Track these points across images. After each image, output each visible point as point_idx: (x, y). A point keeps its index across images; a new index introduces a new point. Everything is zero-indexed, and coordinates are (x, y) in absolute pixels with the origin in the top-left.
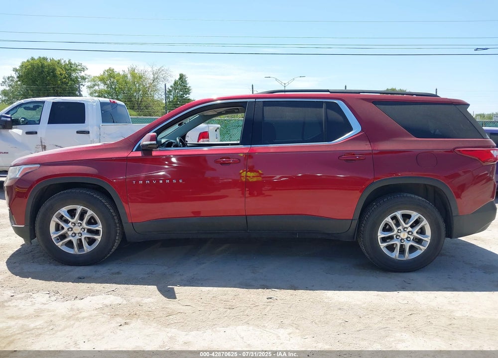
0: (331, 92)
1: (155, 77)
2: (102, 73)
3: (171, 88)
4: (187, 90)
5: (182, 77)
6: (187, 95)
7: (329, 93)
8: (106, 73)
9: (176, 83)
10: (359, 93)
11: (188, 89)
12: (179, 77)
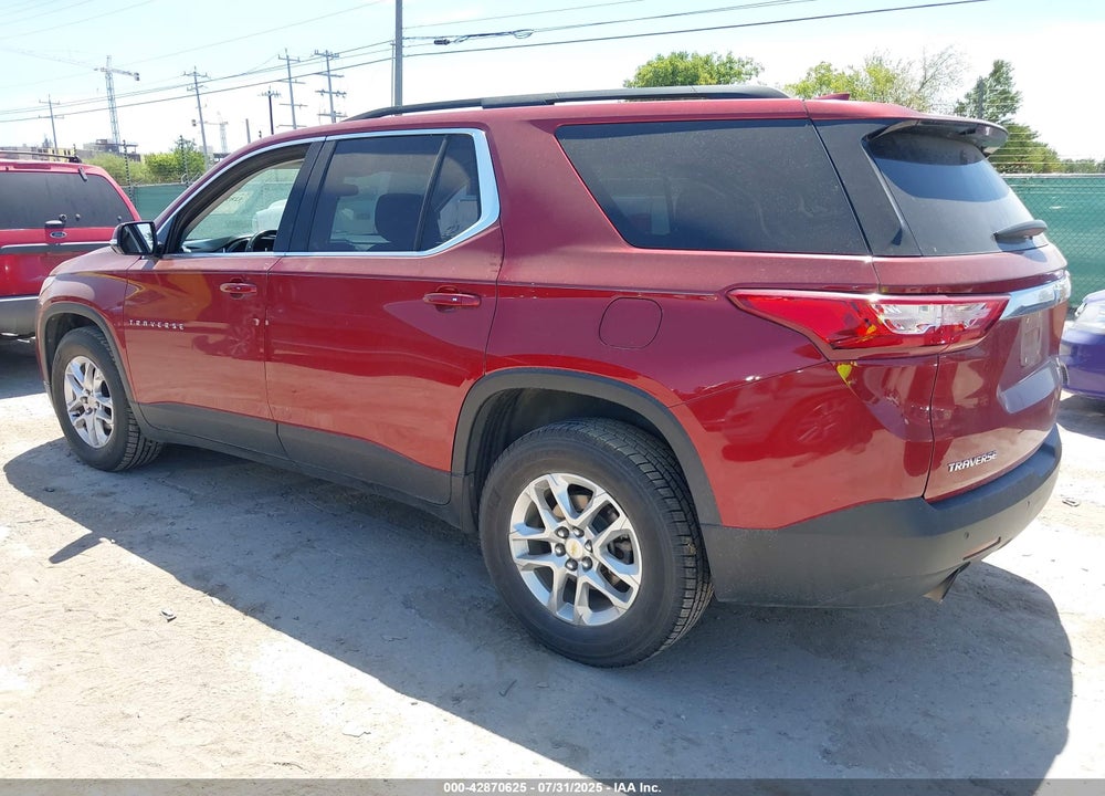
0: (485, 107)
1: (929, 75)
2: (804, 76)
3: (965, 101)
4: (1008, 102)
5: (999, 71)
6: (1009, 116)
7: (480, 108)
8: (814, 75)
9: (981, 86)
10: (551, 102)
11: (1012, 99)
12: (991, 69)
